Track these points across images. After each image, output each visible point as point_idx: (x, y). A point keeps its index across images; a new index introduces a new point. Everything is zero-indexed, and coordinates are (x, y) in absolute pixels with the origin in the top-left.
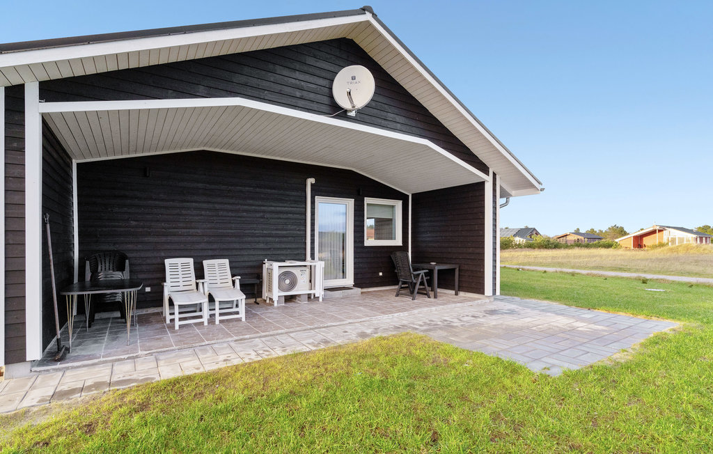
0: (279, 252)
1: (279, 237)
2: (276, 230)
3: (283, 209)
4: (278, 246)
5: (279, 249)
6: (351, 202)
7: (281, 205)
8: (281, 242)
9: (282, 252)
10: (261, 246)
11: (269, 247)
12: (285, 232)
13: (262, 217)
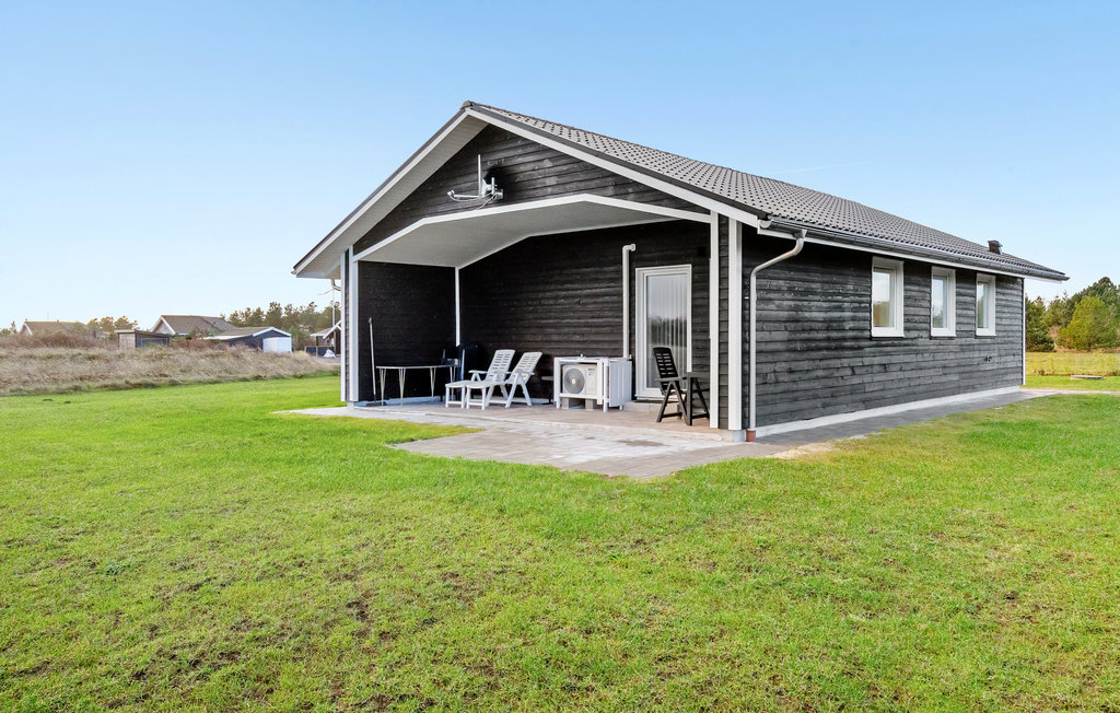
0: (594, 346)
1: (595, 326)
2: (593, 317)
3: (598, 290)
4: (594, 338)
5: (595, 342)
6: (688, 268)
7: (597, 285)
8: (598, 333)
9: (600, 346)
10: (577, 338)
11: (585, 339)
12: (600, 320)
13: (579, 303)
